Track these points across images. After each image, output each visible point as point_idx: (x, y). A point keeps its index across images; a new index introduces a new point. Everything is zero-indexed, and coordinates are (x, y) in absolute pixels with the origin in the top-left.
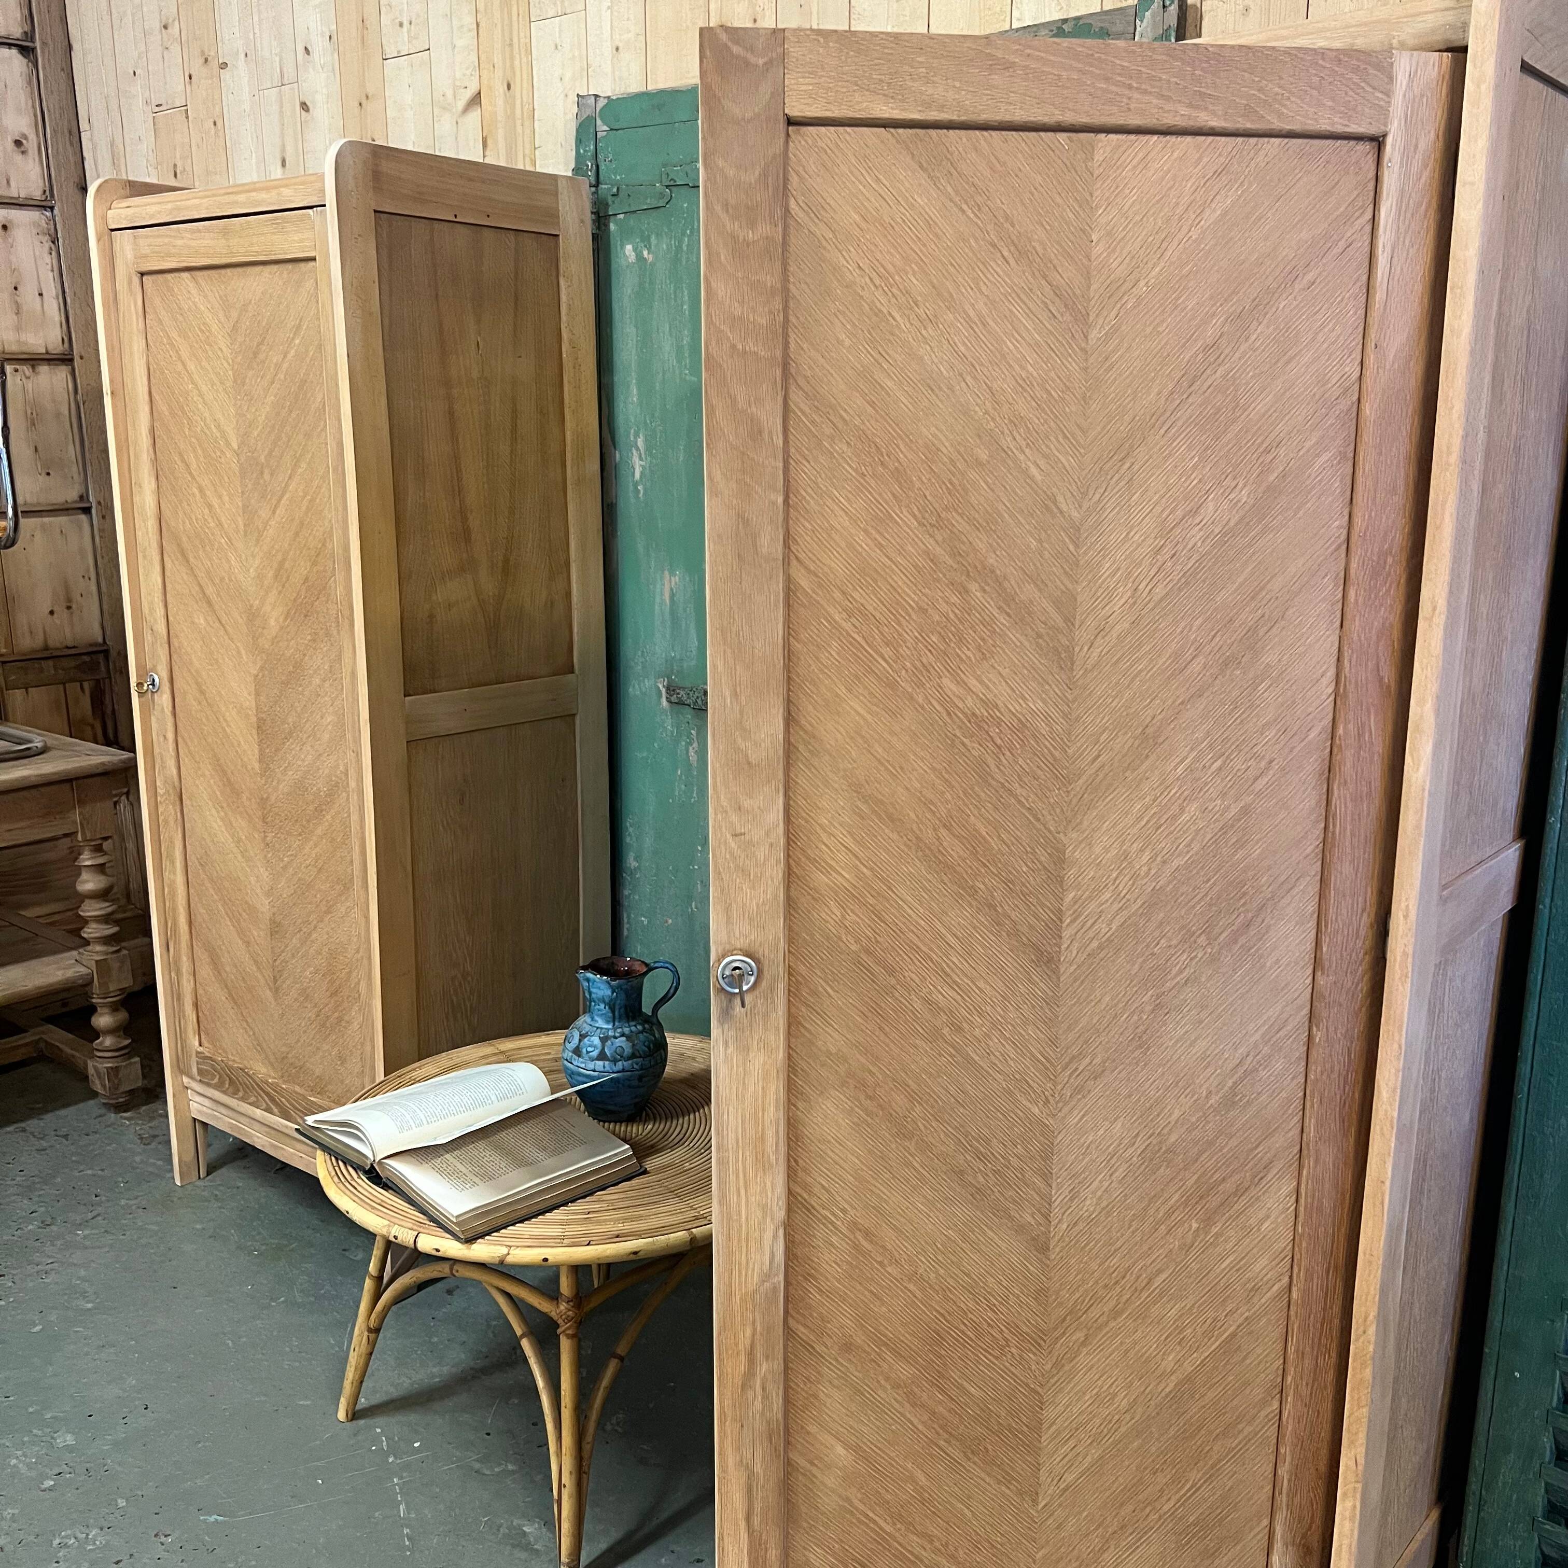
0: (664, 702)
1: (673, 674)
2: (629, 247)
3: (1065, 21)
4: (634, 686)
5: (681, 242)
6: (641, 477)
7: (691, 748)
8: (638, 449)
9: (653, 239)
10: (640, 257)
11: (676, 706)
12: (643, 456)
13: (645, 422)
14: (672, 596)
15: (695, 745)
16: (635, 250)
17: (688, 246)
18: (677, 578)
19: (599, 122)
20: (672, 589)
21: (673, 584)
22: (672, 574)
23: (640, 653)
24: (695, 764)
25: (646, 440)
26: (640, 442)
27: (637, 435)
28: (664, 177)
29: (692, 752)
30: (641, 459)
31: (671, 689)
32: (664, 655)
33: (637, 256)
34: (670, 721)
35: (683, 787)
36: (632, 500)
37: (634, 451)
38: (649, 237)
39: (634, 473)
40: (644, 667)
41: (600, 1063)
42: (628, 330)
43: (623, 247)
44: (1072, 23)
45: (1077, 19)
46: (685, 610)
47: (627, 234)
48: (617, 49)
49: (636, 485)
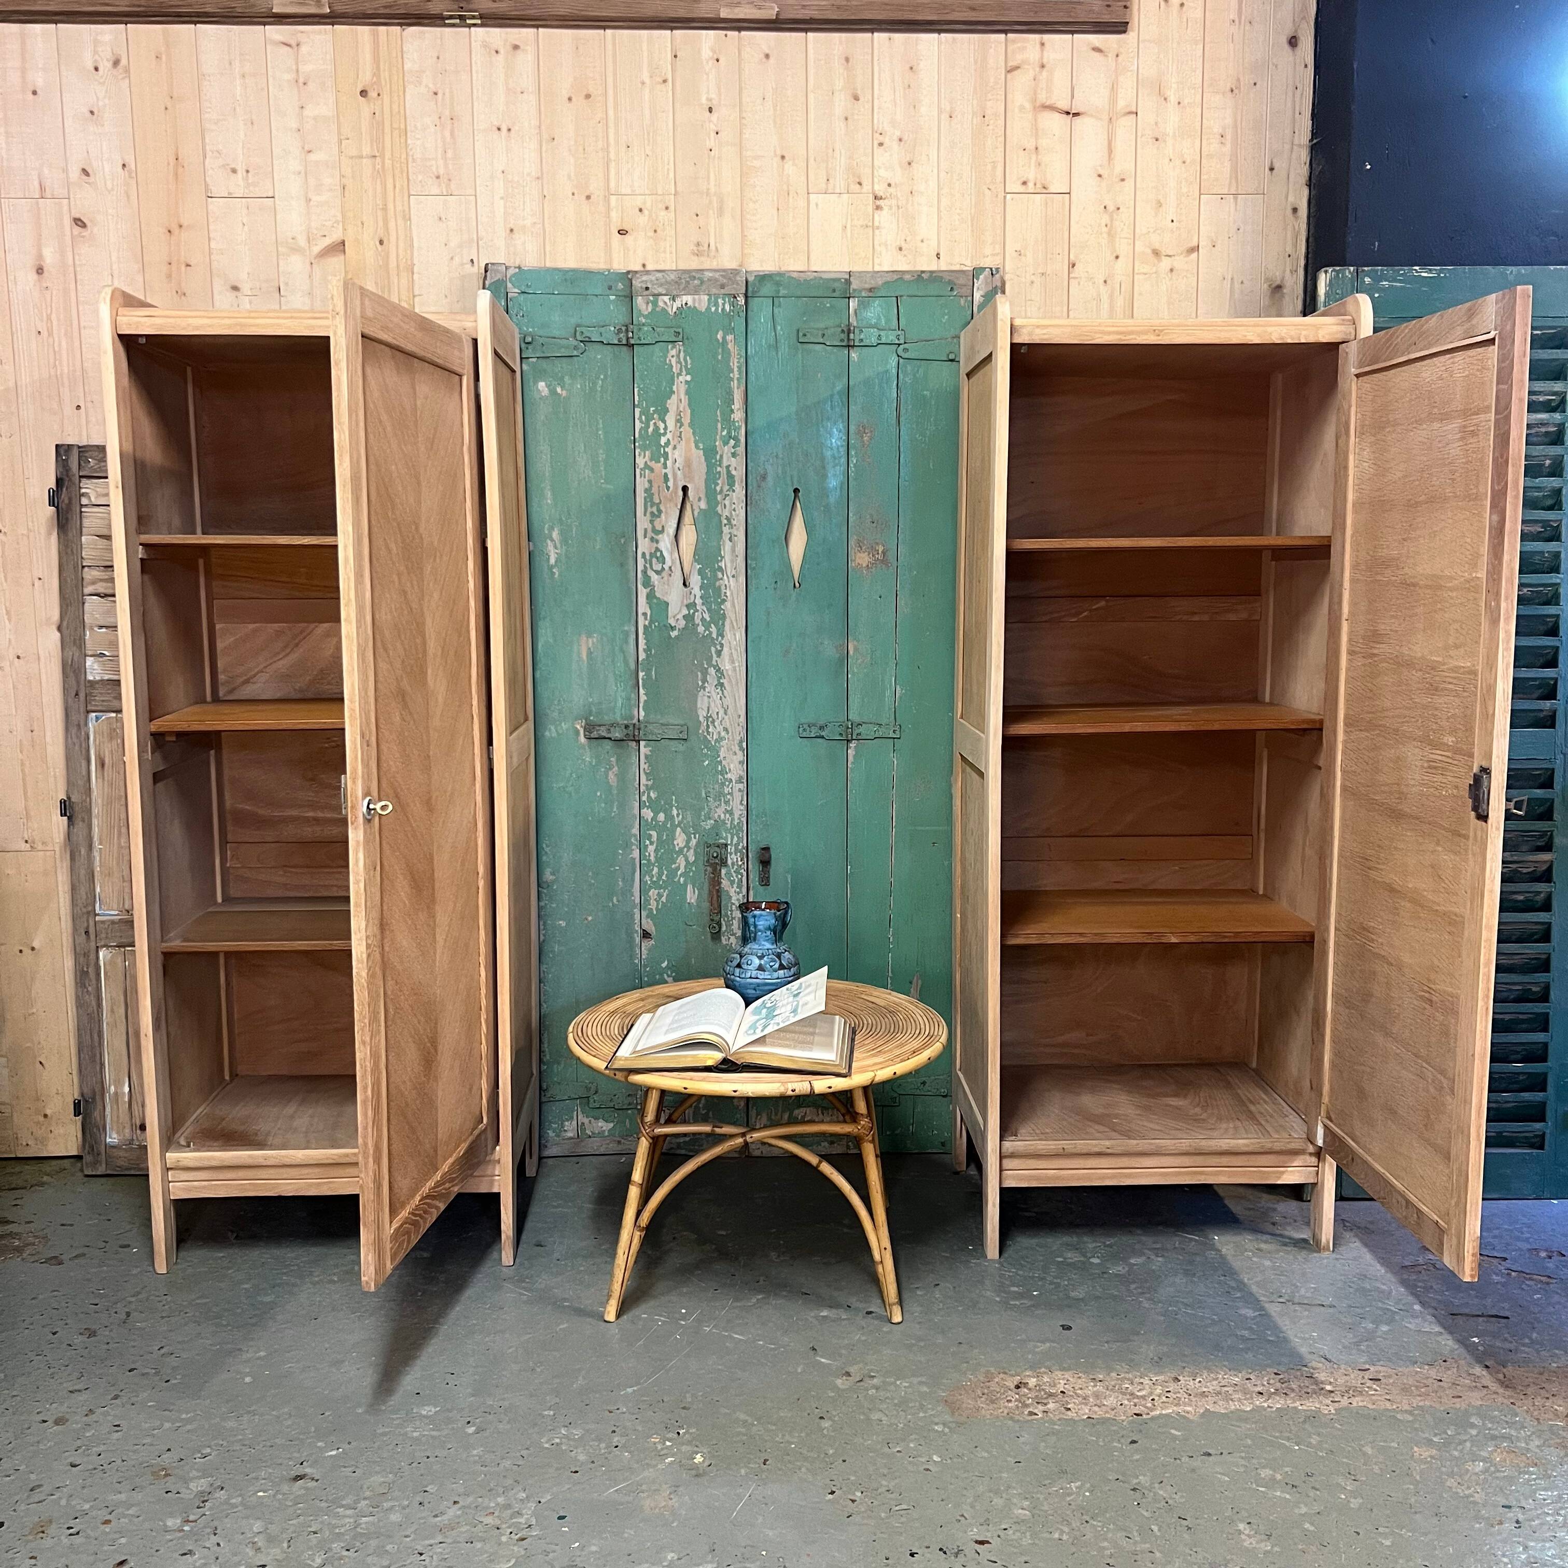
0: (582, 739)
1: (591, 715)
2: (542, 385)
3: (923, 272)
4: (550, 730)
5: (595, 384)
6: (556, 562)
7: (610, 773)
8: (552, 540)
9: (567, 379)
10: (553, 392)
11: (595, 742)
12: (558, 545)
13: (561, 519)
14: (590, 653)
15: (616, 768)
16: (548, 386)
17: (602, 387)
18: (595, 640)
19: (509, 285)
20: (589, 649)
21: (590, 645)
22: (589, 636)
23: (556, 702)
24: (615, 784)
25: (562, 533)
26: (555, 535)
27: (551, 529)
28: (578, 334)
29: (611, 775)
30: (556, 547)
31: (589, 728)
32: (581, 702)
33: (550, 390)
34: (588, 753)
35: (603, 805)
36: (548, 581)
37: (549, 542)
38: (562, 379)
39: (548, 560)
40: (560, 712)
41: (781, 972)
42: (542, 448)
43: (536, 383)
44: (928, 274)
45: (932, 272)
46: (603, 663)
47: (540, 374)
48: (512, 230)
49: (551, 568)
